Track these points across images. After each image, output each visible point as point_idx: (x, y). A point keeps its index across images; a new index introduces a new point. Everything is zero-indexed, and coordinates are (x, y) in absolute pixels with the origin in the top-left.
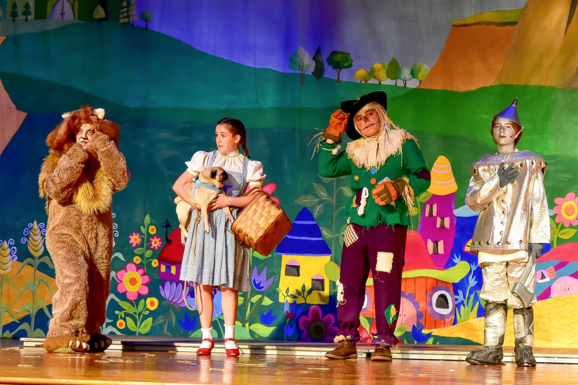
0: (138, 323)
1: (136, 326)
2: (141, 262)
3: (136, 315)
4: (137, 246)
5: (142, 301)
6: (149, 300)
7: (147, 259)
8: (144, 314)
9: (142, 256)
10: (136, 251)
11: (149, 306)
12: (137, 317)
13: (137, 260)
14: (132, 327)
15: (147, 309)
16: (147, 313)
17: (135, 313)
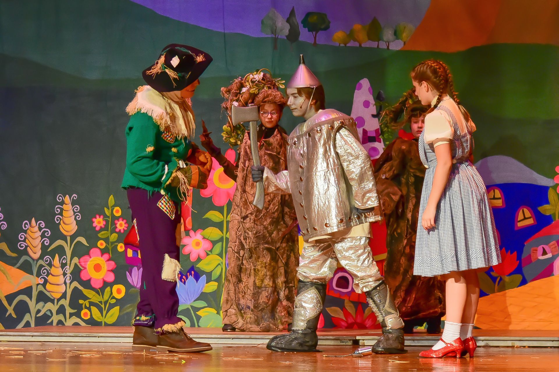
0: (104, 313)
1: (102, 316)
2: (106, 247)
3: (102, 304)
4: (101, 229)
5: (108, 289)
6: (115, 287)
7: (112, 243)
8: (110, 303)
9: (106, 240)
10: (99, 235)
11: (115, 294)
12: (103, 306)
13: (102, 244)
14: (97, 317)
15: (114, 298)
16: (113, 301)
17: (101, 302)
